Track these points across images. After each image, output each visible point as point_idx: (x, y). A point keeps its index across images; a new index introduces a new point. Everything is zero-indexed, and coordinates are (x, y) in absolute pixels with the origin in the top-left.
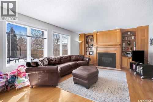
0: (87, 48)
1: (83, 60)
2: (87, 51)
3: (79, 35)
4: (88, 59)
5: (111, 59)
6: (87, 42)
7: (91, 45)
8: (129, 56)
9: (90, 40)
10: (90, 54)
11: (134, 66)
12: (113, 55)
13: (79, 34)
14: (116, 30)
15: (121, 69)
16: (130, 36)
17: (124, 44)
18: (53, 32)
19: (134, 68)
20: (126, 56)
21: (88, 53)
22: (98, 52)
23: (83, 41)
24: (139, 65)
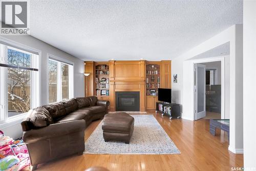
0: (98, 85)
1: (96, 104)
2: (97, 90)
3: (85, 64)
4: (105, 103)
5: (133, 100)
6: (96, 75)
7: (104, 80)
8: (154, 94)
9: (101, 72)
10: (101, 95)
11: (161, 106)
12: (136, 95)
13: (85, 62)
14: (140, 61)
15: (146, 112)
16: (154, 70)
17: (148, 79)
18: (50, 58)
19: (161, 109)
20: (149, 95)
21: (98, 92)
22: (116, 90)
23: (91, 74)
24: (166, 105)
